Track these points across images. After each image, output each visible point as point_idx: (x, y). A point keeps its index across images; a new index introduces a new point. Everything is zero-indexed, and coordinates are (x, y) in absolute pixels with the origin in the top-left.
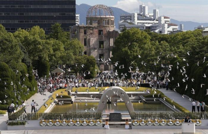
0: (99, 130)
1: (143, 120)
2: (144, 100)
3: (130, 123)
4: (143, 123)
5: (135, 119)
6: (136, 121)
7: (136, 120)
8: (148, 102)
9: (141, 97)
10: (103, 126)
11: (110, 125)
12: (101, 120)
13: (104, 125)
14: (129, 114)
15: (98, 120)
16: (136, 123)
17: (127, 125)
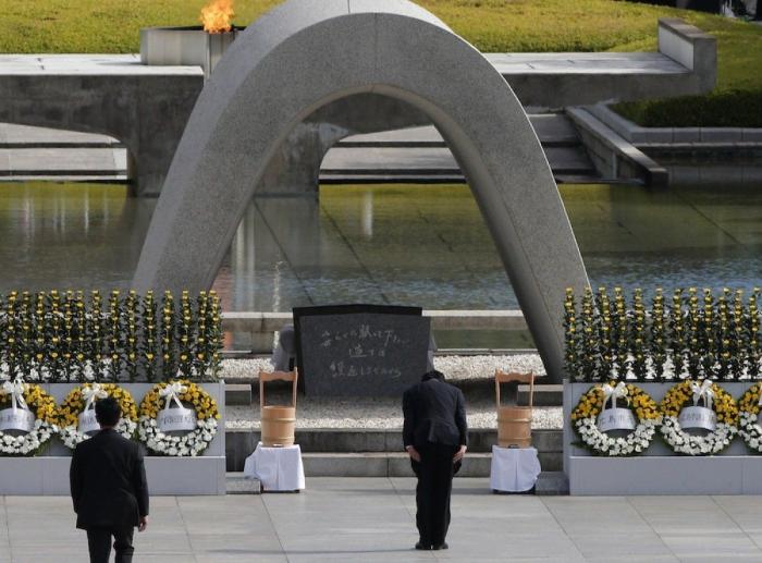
0: (188, 504)
1: (695, 387)
2: (631, 151)
3: (551, 418)
4: (706, 424)
5: (605, 378)
6: (621, 403)
7: (621, 390)
8: (678, 174)
9: (594, 118)
10: (235, 463)
11: (309, 441)
12: (205, 389)
13: (238, 452)
14: (519, 313)
15: (174, 389)
16: (623, 419)
17: (513, 444)
